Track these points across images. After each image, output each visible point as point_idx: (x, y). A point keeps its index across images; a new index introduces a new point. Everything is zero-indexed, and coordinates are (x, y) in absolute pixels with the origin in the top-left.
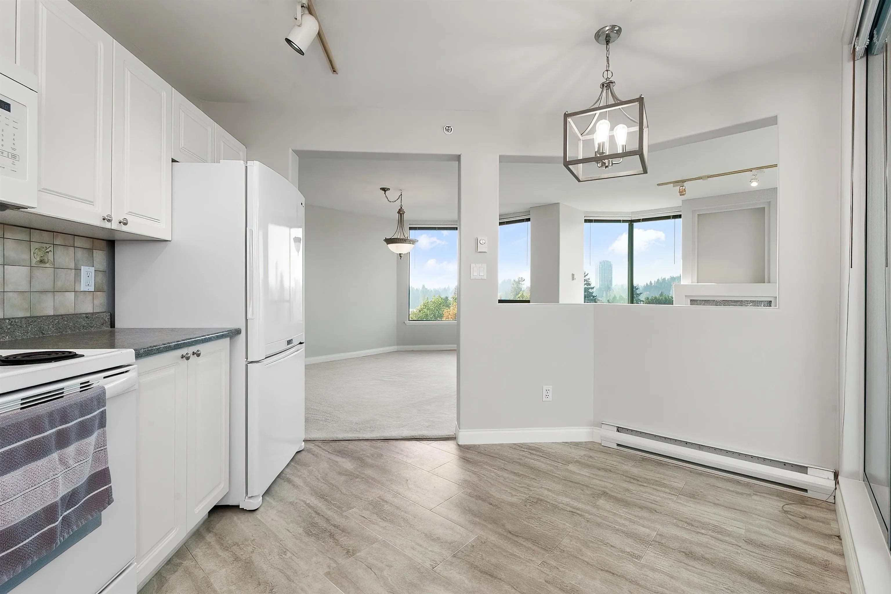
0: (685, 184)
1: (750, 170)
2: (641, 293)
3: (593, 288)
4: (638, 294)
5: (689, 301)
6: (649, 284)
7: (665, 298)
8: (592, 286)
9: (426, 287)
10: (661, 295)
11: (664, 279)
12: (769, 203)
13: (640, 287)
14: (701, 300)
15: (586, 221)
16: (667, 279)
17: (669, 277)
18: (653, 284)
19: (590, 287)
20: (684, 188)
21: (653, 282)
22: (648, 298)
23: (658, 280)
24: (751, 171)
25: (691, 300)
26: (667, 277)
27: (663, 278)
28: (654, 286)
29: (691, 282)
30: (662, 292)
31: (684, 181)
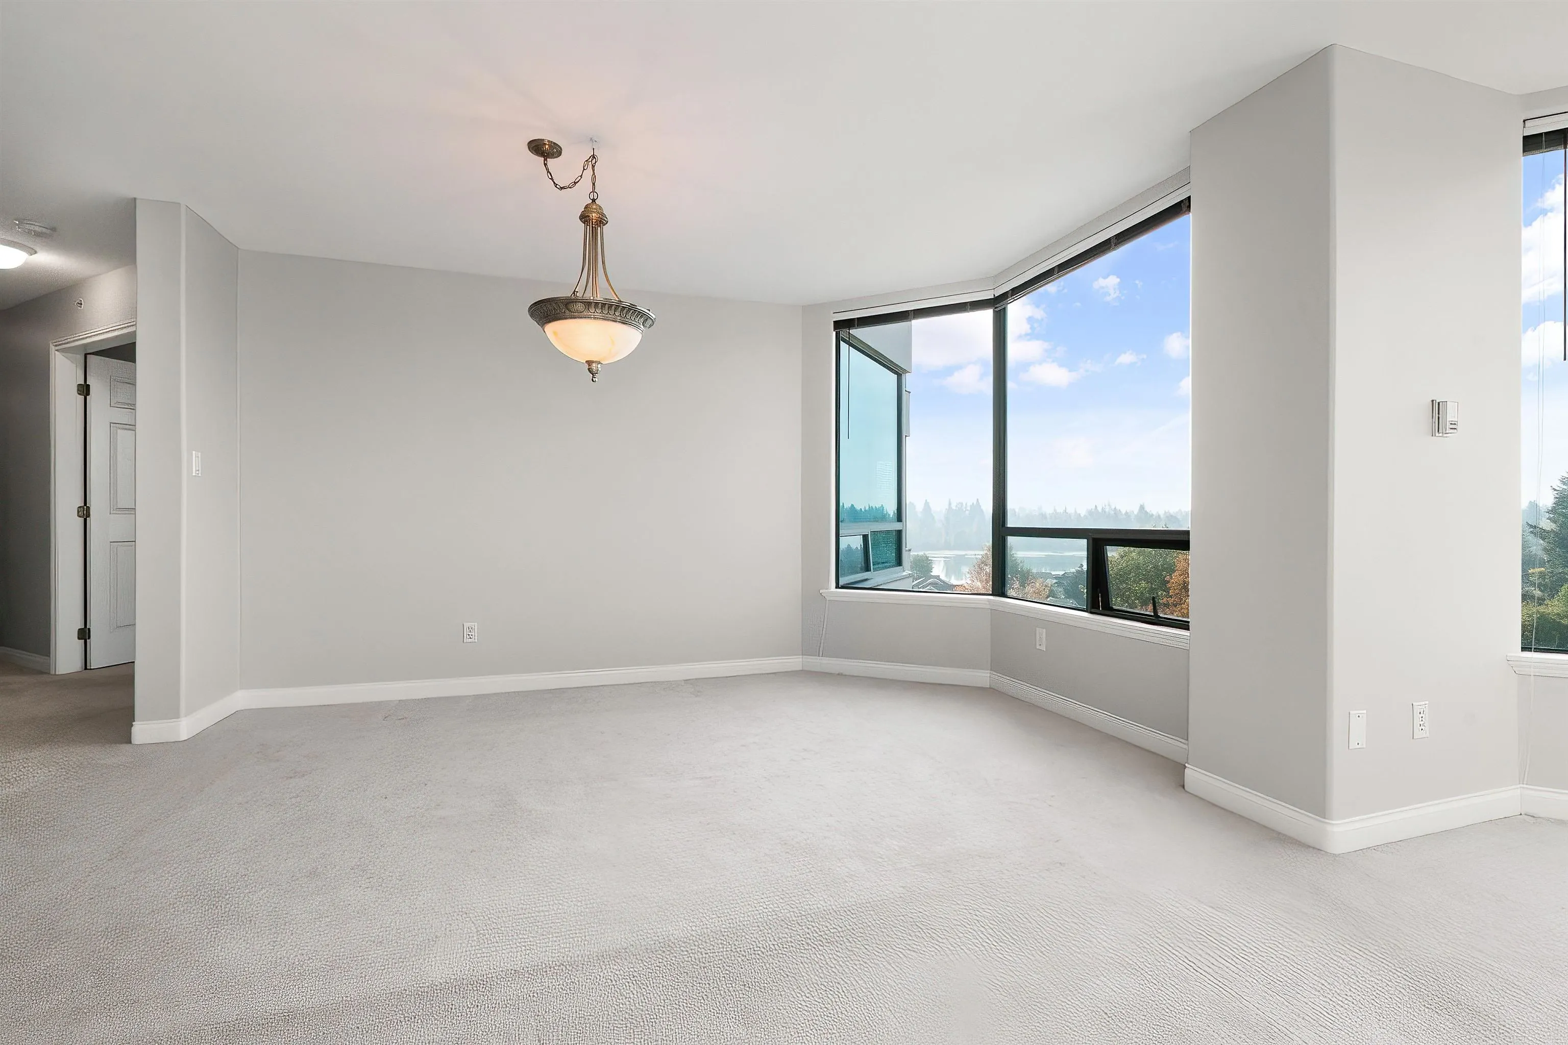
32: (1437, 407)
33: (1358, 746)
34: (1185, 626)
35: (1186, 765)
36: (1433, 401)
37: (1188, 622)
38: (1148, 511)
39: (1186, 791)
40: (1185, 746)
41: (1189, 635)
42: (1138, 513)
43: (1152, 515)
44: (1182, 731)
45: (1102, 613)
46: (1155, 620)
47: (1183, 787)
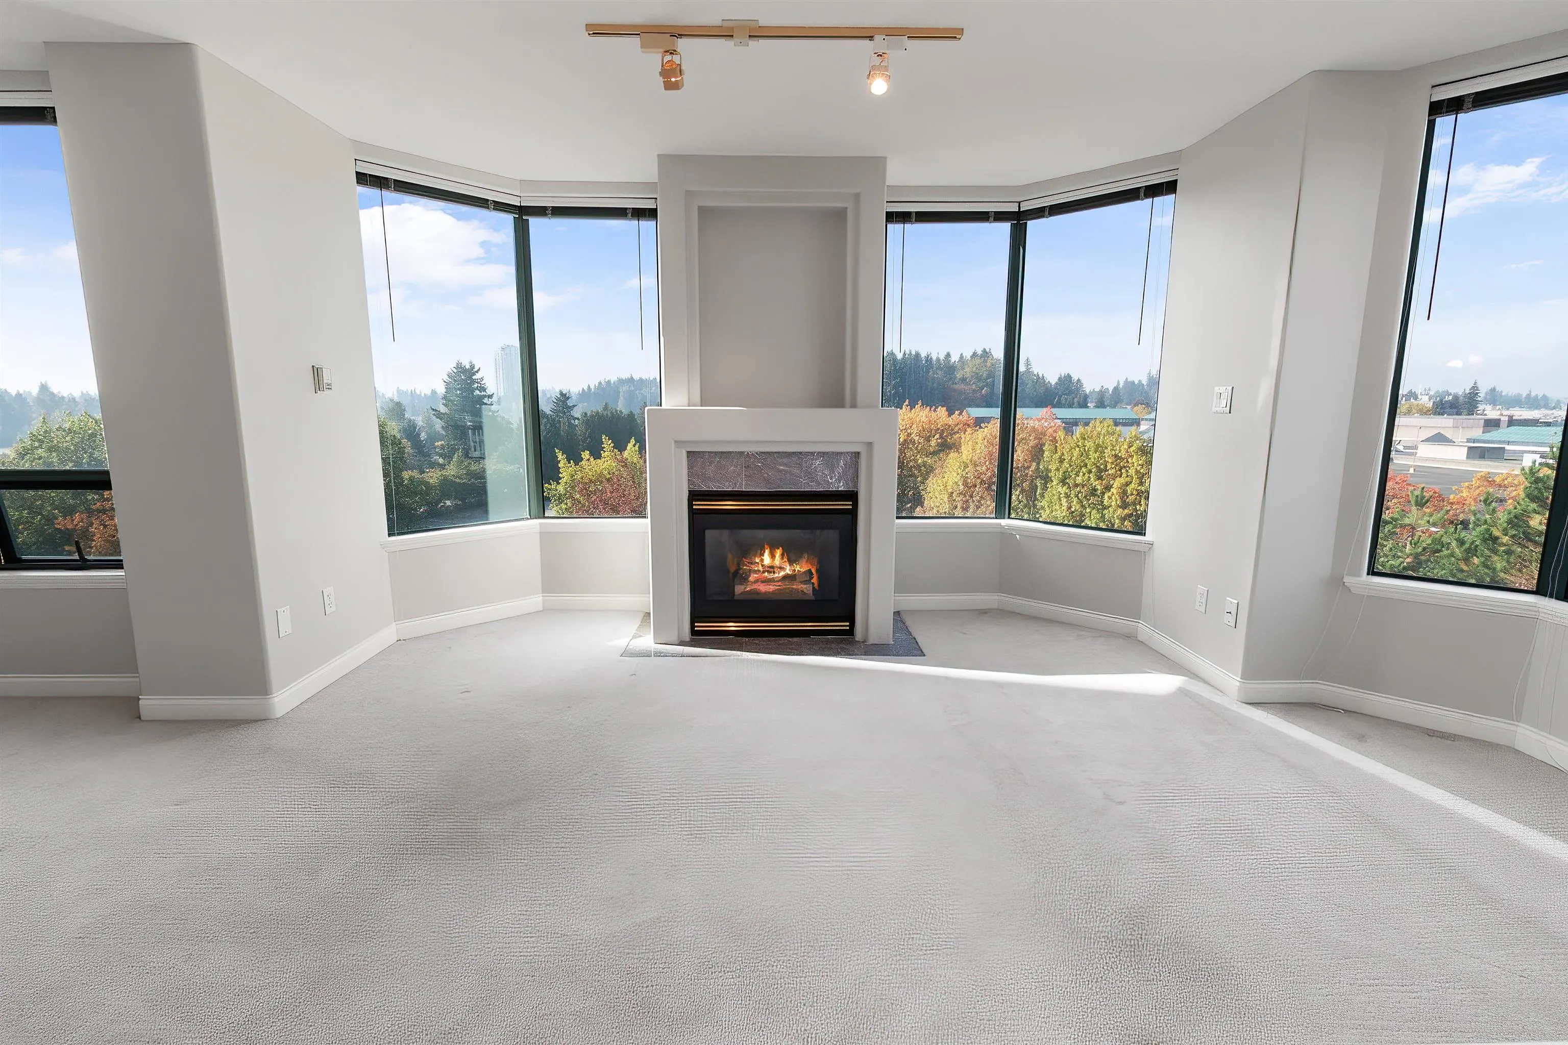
0: (682, 44)
1: (867, 35)
2: (574, 406)
3: (490, 396)
4: (571, 407)
5: (684, 455)
6: (586, 389)
7: (612, 413)
8: (489, 392)
9: (55, 389)
10: (606, 407)
11: (609, 382)
12: (857, 197)
13: (573, 395)
14: (712, 452)
15: (362, 178)
16: (612, 383)
17: (616, 379)
18: (593, 390)
19: (485, 393)
20: (676, 59)
21: (592, 387)
22: (586, 414)
23: (600, 383)
24: (871, 38)
25: (688, 452)
26: (613, 379)
27: (606, 381)
28: (594, 392)
29: (686, 402)
30: (606, 404)
31: (678, 33)
32: (317, 372)
33: (286, 634)
34: (118, 565)
35: (140, 697)
36: (313, 366)
37: (121, 561)
38: (55, 392)
39: (143, 721)
40: (137, 679)
41: (124, 574)
42: (38, 395)
43: (63, 397)
44: (130, 665)
45: (5, 567)
46: (83, 564)
47: (139, 717)
